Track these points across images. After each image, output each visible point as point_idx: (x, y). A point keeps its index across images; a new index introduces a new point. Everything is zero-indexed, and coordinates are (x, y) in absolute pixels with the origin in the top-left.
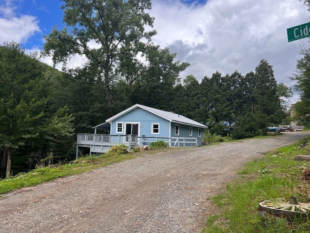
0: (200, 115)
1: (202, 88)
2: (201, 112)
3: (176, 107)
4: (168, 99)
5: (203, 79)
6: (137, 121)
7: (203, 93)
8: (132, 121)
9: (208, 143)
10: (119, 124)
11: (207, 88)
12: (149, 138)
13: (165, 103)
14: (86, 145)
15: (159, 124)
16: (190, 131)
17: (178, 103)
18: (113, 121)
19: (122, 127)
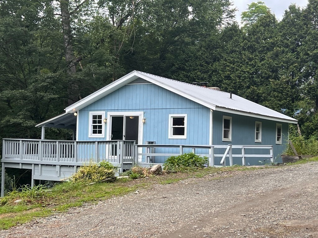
0: (280, 95)
1: (284, 31)
2: (282, 87)
3: (225, 77)
4: (207, 57)
5: (286, 11)
6: (136, 110)
7: (287, 44)
8: (125, 110)
9: (298, 158)
10: (94, 117)
11: (295, 30)
12: (163, 148)
13: (199, 67)
14: (22, 164)
15: (185, 116)
16: (258, 130)
17: (228, 66)
18: (83, 110)
19: (103, 124)
